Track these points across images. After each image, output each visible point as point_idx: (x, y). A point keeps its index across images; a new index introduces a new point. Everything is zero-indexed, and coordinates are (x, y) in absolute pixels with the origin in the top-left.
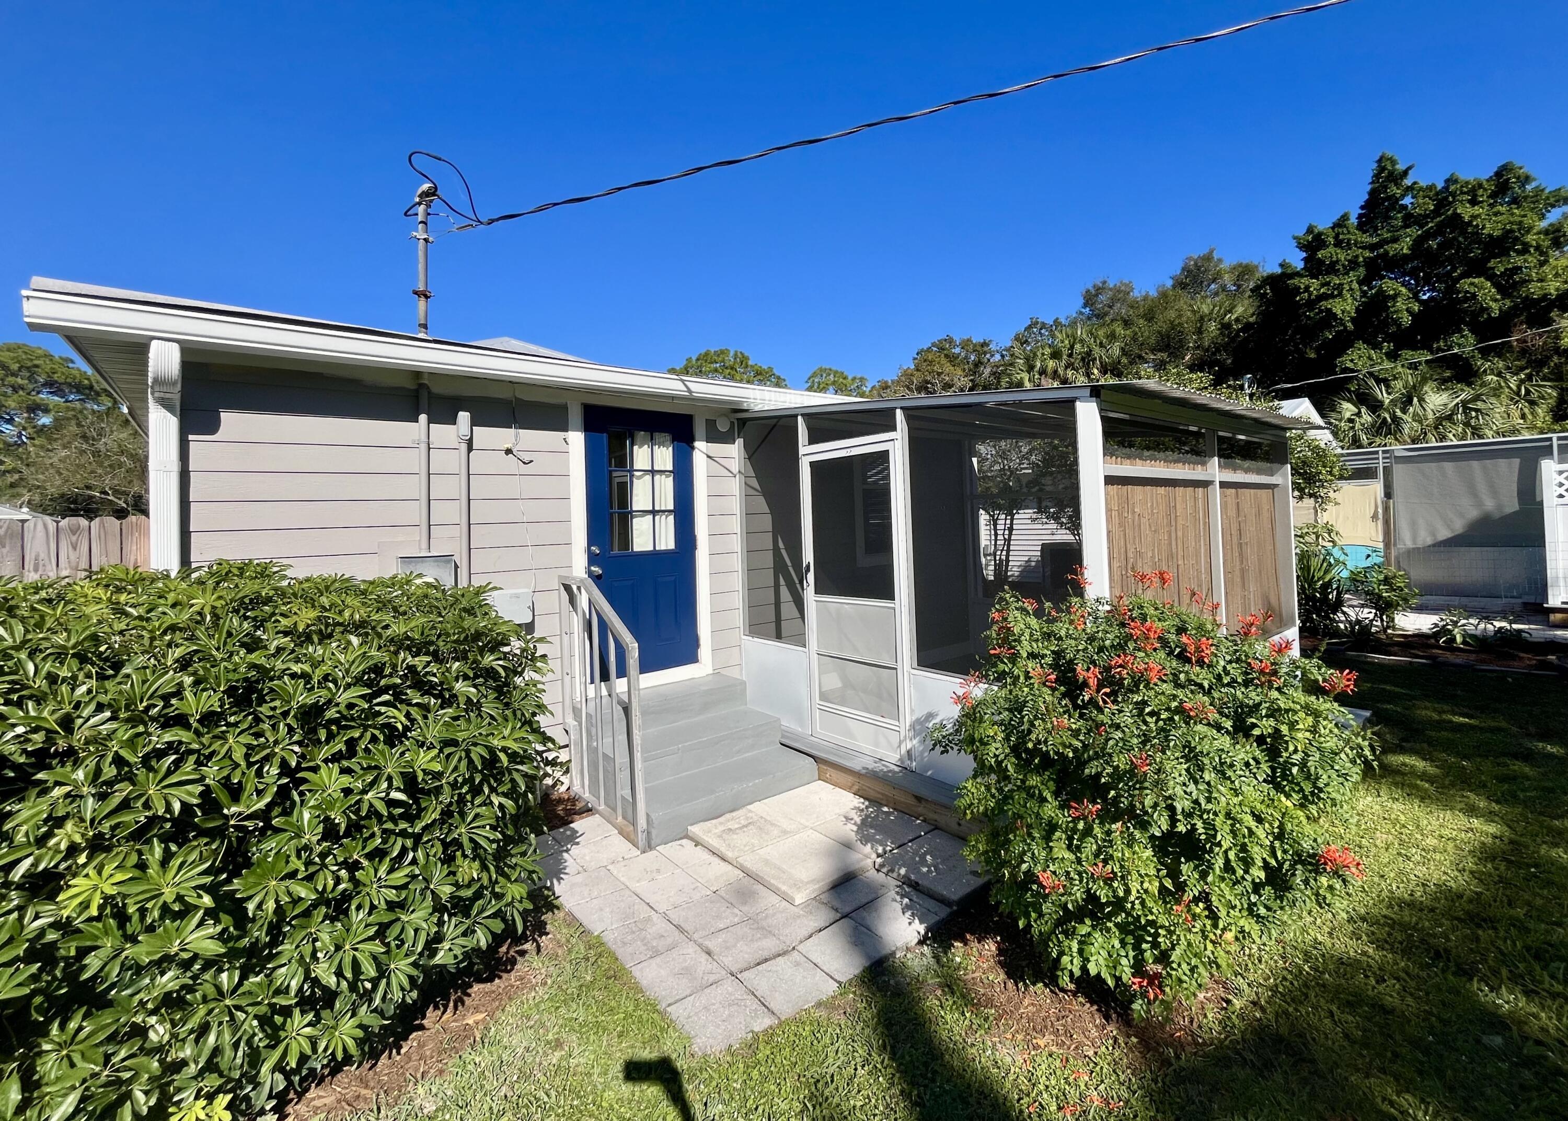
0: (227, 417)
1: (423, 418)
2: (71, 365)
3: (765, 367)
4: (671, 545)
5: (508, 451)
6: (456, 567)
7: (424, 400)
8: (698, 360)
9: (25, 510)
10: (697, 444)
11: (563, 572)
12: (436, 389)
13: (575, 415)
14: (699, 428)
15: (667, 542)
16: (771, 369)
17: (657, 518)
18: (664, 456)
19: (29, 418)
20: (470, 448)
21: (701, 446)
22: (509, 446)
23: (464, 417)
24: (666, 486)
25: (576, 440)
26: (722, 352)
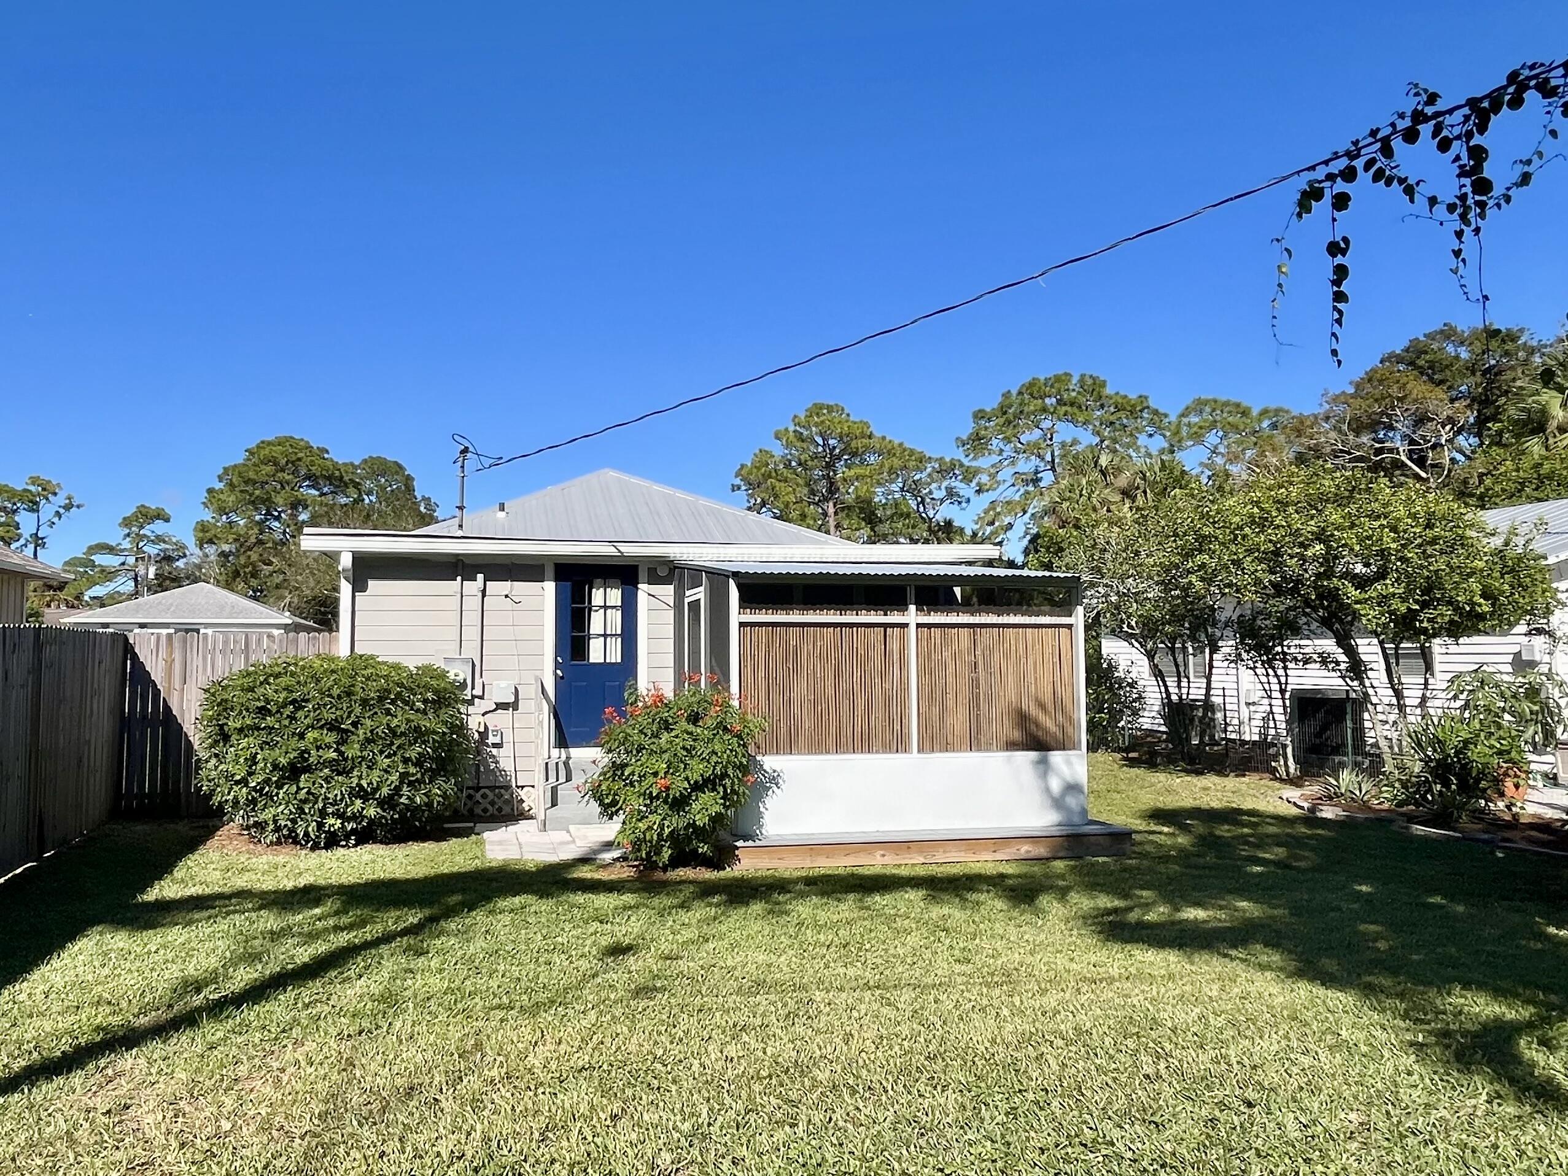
0: (371, 583)
1: (459, 578)
2: (326, 456)
3: (1133, 396)
4: (619, 660)
5: (507, 596)
6: (473, 665)
7: (460, 567)
8: (1020, 393)
9: (287, 614)
10: (640, 586)
11: (538, 673)
12: (467, 561)
13: (550, 571)
14: (643, 574)
15: (615, 656)
16: (1143, 398)
17: (609, 639)
18: (615, 596)
19: (291, 515)
20: (484, 595)
21: (643, 587)
22: (506, 593)
23: (480, 577)
24: (616, 617)
25: (550, 586)
26: (1058, 379)
